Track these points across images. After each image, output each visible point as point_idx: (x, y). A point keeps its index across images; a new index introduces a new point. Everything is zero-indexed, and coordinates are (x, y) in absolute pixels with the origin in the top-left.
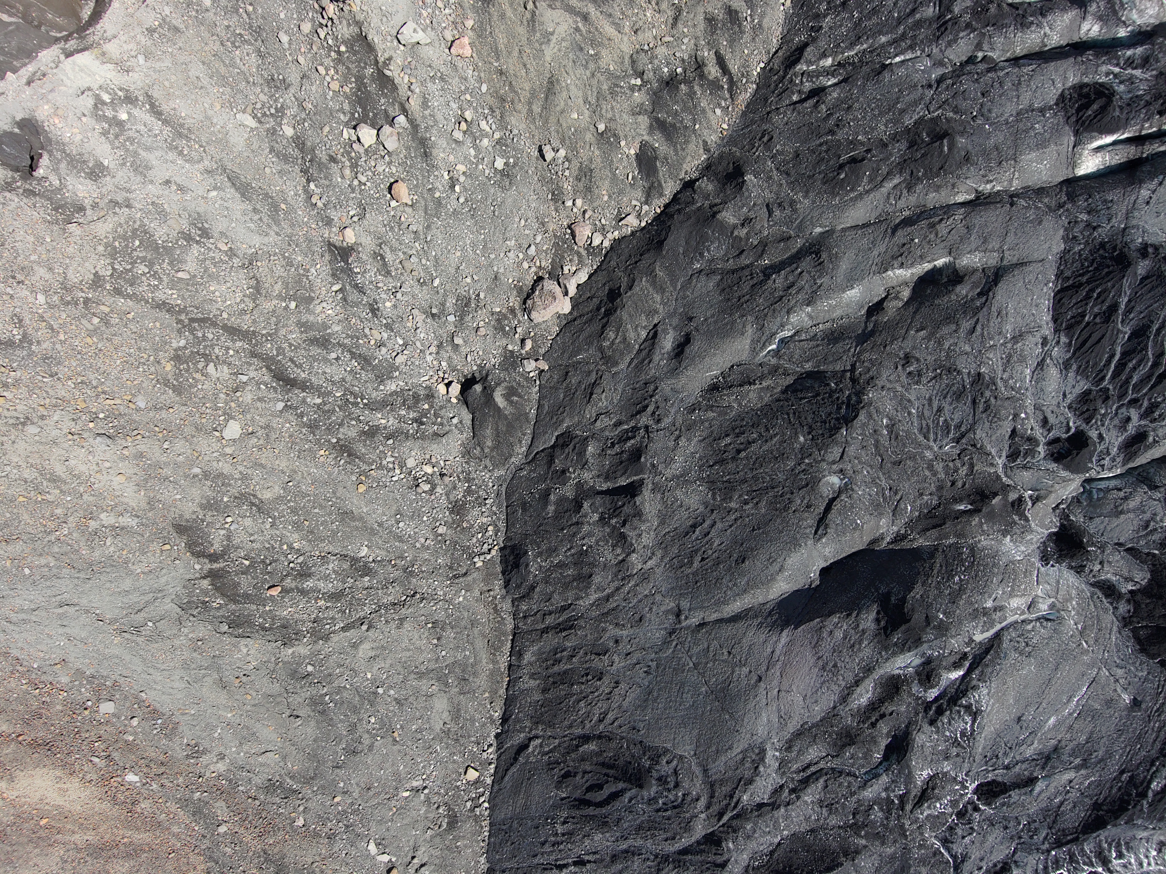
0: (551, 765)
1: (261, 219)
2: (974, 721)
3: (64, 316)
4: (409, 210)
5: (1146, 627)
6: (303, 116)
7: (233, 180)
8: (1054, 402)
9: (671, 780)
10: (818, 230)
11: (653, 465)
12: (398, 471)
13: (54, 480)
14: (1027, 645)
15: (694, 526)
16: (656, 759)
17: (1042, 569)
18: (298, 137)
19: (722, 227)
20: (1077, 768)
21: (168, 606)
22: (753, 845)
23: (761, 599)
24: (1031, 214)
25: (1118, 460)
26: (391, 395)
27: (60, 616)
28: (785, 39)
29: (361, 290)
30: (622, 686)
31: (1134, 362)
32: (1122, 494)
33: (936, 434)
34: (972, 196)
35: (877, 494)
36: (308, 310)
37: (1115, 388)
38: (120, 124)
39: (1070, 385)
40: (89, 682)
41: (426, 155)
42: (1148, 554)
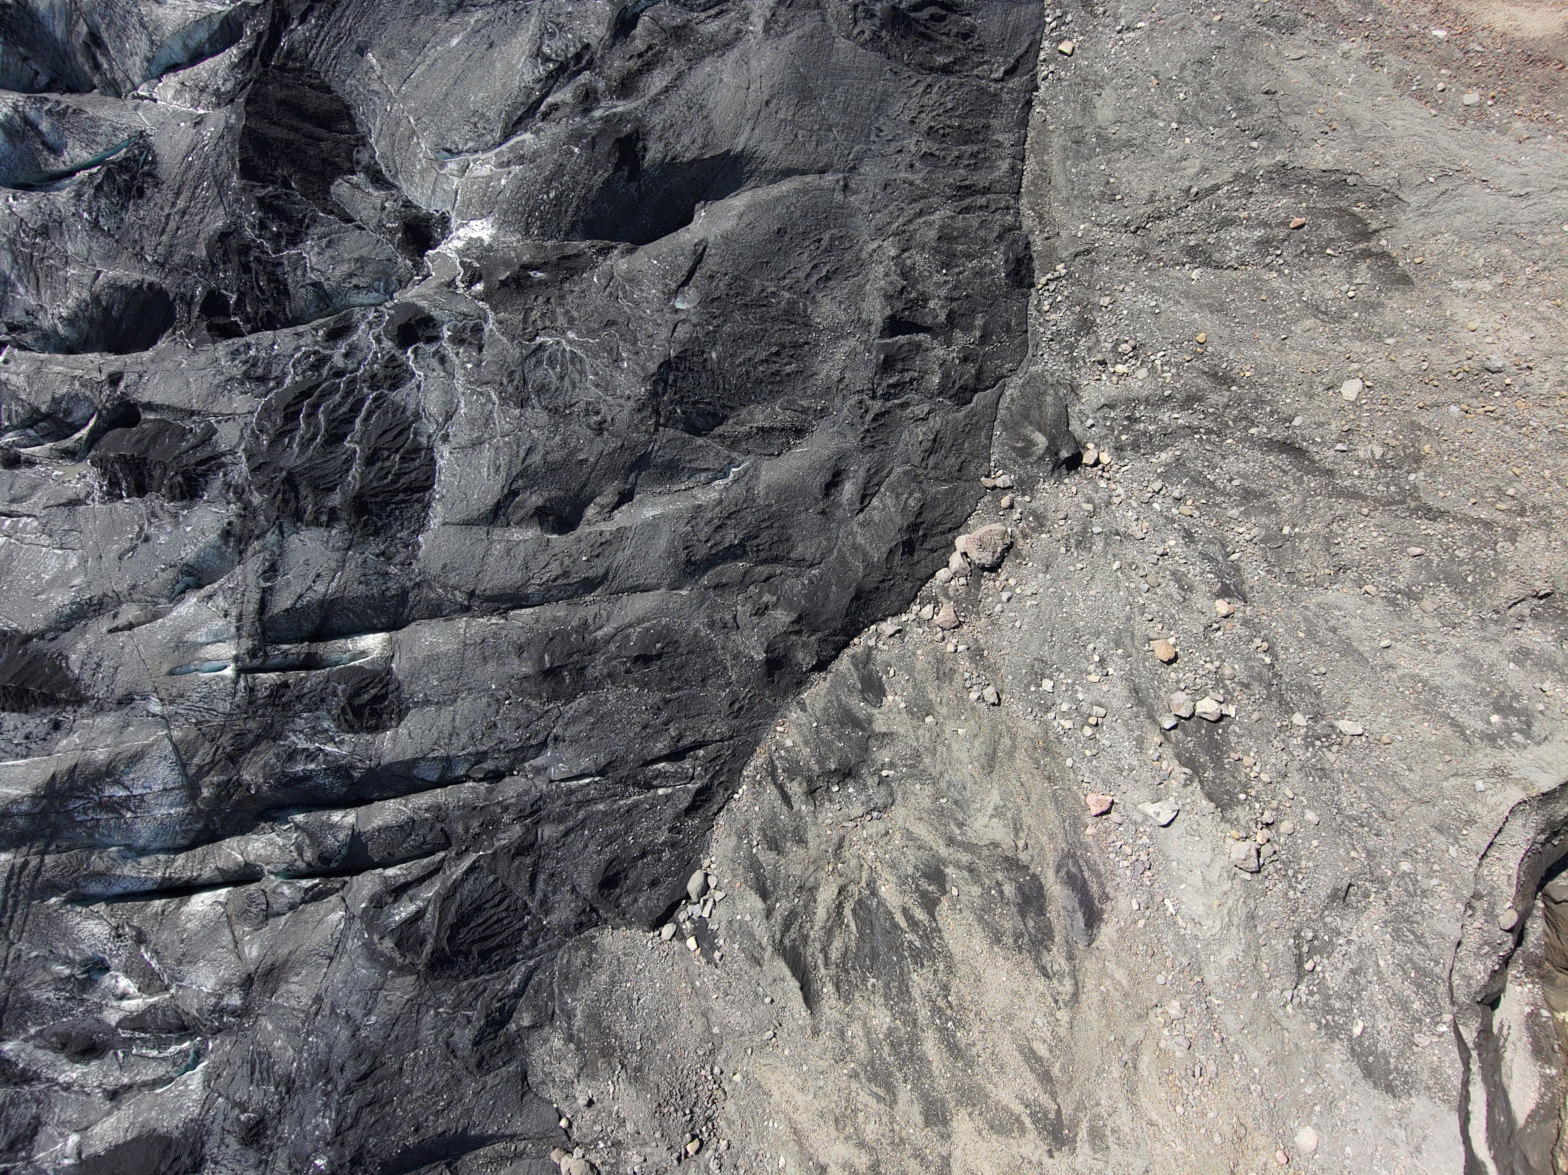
0: (981, 49)
1: (1327, 621)
2: (539, 48)
3: (1547, 495)
4: (1152, 635)
5: (342, 133)
6: (1282, 736)
7: (1362, 659)
8: (431, 379)
9: (861, 14)
10: (684, 592)
11: (869, 351)
12: (1158, 361)
13: (1545, 320)
14: (475, 124)
15: (827, 278)
16: (875, 37)
17: (449, 207)
18: (1287, 713)
19: (790, 605)
21: (1412, 199)
23: (760, 193)
24: (453, 579)
25: (361, 316)
26: (1166, 446)
27: (1527, 184)
28: (709, 824)
29: (1204, 556)
30: (906, 118)
31: (340, 412)
32: (354, 281)
34: (511, 613)
35: (633, 292)
36: (1267, 528)
37: (362, 389)
38: (1498, 710)
39: (413, 396)
40: (1493, 122)
41: (1136, 690)
42: (331, 212)
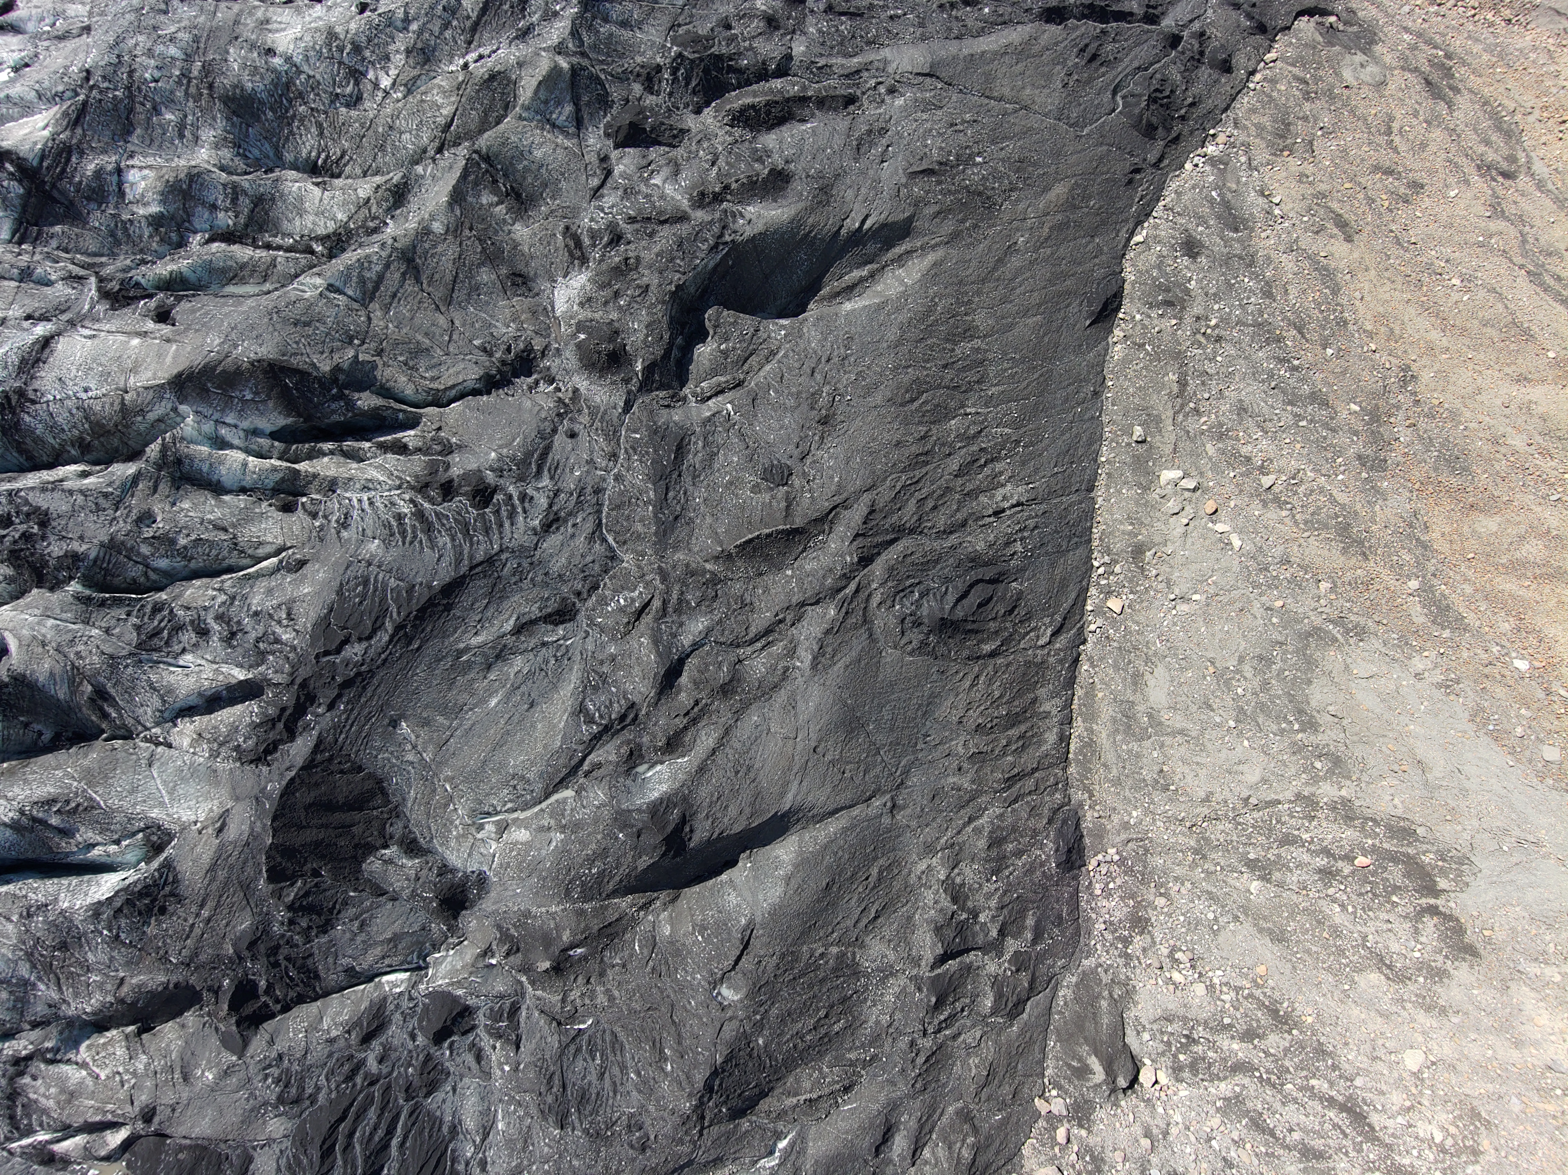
0: (1029, 617)
2: (582, 704)
5: (374, 809)
8: (466, 1080)
9: (907, 624)
11: (920, 990)
12: (1216, 981)
14: (515, 787)
15: (876, 918)
16: (923, 643)
17: (485, 869)
20: (467, 649)
21: (1485, 864)
22: (826, 560)
23: (807, 837)
25: (392, 1007)
26: (1225, 1078)
30: (955, 718)
31: (377, 1139)
32: (387, 961)
33: (603, 1040)
35: (676, 970)
37: (396, 1099)
39: (448, 1103)
42: (362, 890)
